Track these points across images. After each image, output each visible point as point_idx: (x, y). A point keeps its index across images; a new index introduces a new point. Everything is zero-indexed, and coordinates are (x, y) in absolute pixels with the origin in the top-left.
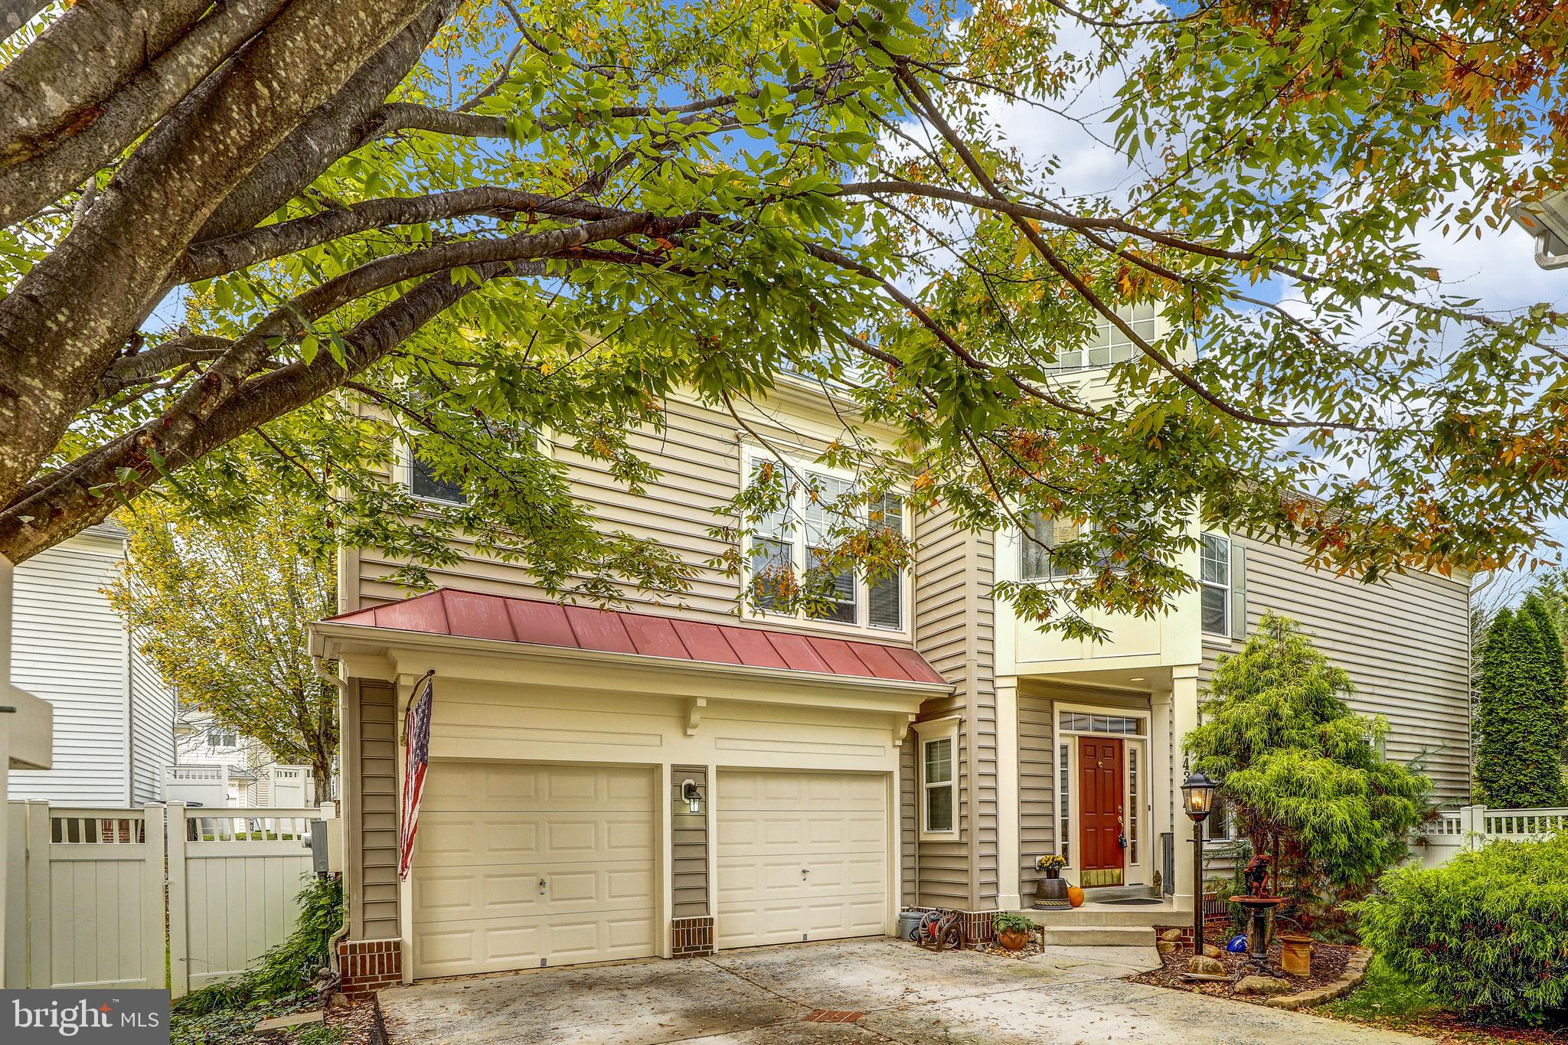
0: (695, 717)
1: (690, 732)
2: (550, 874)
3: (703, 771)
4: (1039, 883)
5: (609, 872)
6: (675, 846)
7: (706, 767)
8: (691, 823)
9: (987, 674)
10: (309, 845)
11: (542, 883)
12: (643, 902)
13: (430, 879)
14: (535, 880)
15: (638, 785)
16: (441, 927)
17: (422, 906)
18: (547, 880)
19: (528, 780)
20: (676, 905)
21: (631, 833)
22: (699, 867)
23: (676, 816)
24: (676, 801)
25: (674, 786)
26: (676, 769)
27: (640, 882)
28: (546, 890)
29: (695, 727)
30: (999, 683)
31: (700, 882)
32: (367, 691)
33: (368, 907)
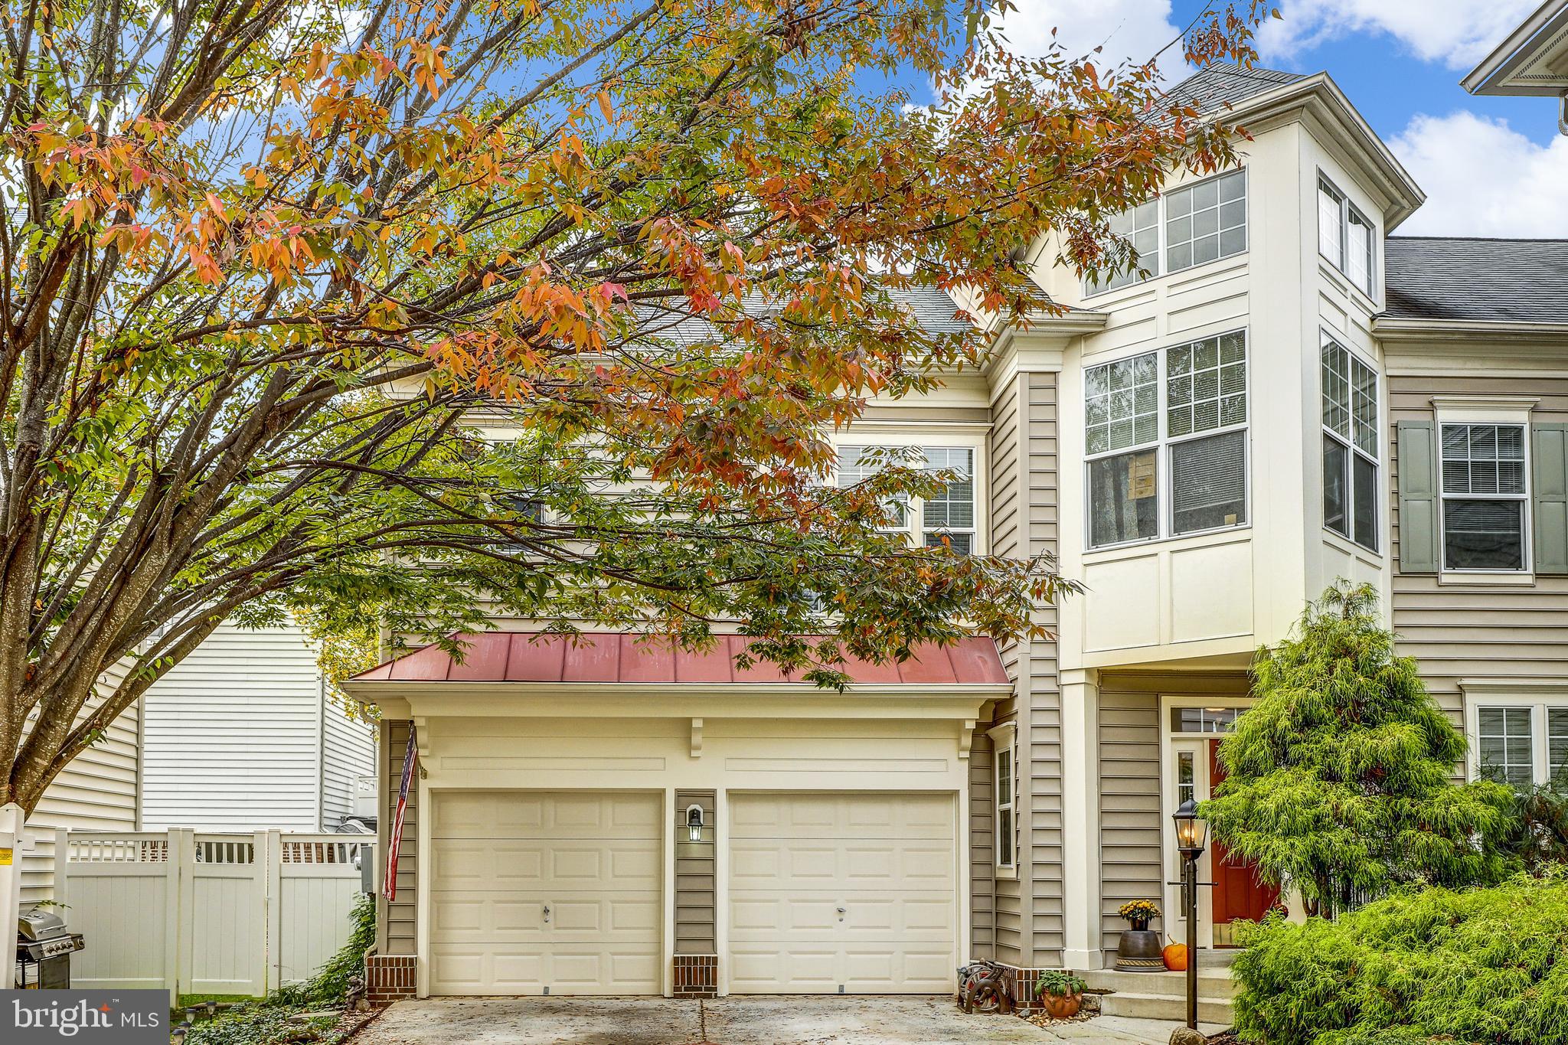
0: (696, 739)
1: (694, 753)
2: (555, 902)
3: (710, 795)
4: (1124, 936)
5: (613, 902)
6: (679, 876)
7: (714, 791)
8: (696, 851)
9: (1048, 668)
10: (359, 868)
11: (546, 911)
12: (647, 935)
13: (447, 902)
14: (540, 908)
15: (644, 811)
16: (454, 948)
17: (439, 928)
18: (551, 908)
19: (536, 807)
20: (678, 940)
21: (635, 862)
22: (704, 900)
23: (679, 844)
24: (679, 828)
25: (679, 811)
26: (681, 794)
27: (643, 914)
28: (550, 917)
29: (698, 748)
30: (1065, 679)
31: (705, 916)
32: (396, 731)
33: (393, 925)
